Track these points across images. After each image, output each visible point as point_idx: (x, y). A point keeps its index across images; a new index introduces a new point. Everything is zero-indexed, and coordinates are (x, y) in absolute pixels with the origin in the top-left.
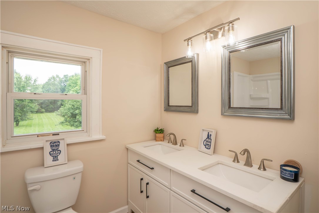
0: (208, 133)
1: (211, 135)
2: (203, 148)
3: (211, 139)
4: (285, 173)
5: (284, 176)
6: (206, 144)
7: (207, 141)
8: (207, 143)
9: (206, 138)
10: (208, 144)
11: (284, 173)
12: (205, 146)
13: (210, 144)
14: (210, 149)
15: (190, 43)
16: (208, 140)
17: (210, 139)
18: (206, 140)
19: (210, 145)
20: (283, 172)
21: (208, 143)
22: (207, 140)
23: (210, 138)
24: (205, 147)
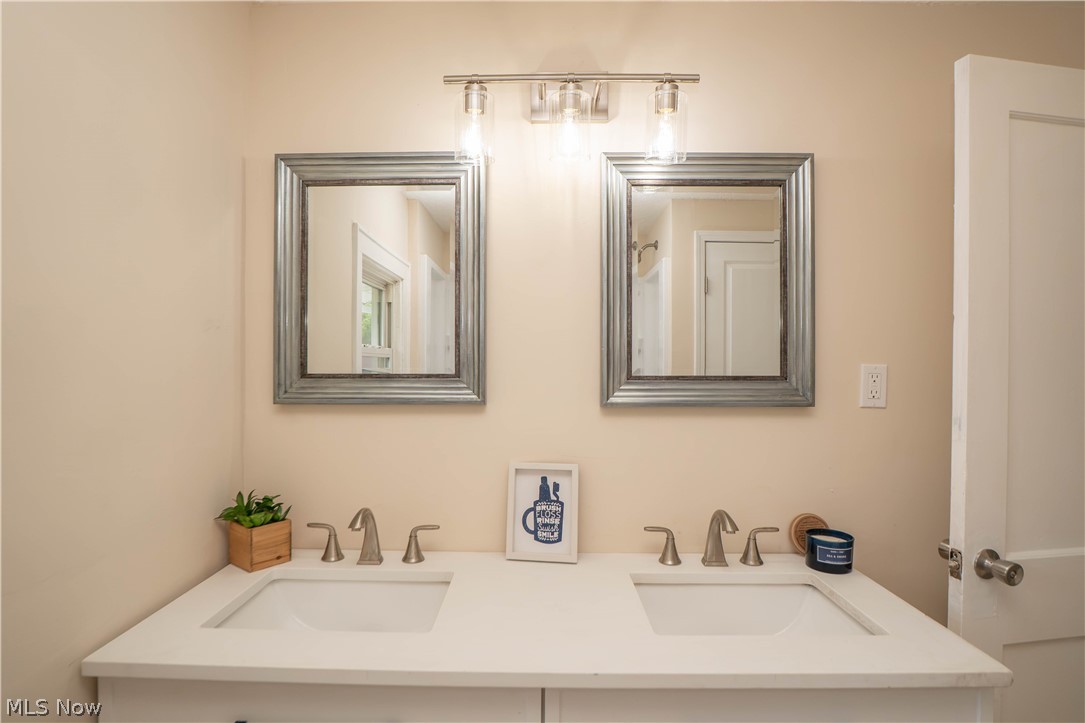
0: (544, 479)
1: (556, 487)
2: (527, 544)
3: (562, 504)
4: (836, 555)
5: (835, 563)
6: (536, 524)
7: (543, 513)
8: (539, 520)
9: (536, 503)
10: (545, 525)
11: (833, 554)
12: (535, 533)
13: (557, 521)
14: (559, 540)
15: (475, 99)
16: (544, 508)
17: (557, 501)
18: (533, 509)
19: (560, 526)
20: (829, 552)
21: (547, 521)
22: (538, 508)
23: (553, 498)
24: (536, 538)
